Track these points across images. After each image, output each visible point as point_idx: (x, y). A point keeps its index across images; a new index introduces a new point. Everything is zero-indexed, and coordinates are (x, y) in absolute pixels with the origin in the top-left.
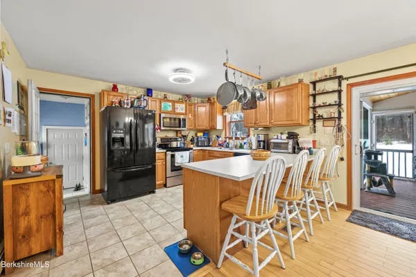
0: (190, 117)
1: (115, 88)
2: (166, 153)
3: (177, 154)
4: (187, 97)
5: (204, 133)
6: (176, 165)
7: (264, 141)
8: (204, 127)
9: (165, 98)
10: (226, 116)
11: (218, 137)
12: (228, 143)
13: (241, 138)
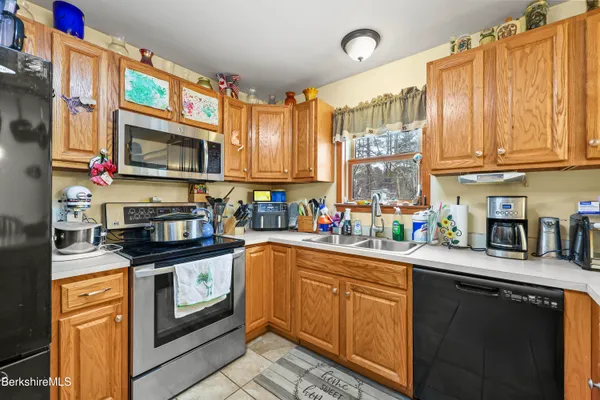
0: (236, 141)
2: (129, 271)
3: (185, 273)
4: (226, 83)
5: (273, 194)
6: (179, 314)
7: (524, 223)
8: (278, 175)
9: (147, 61)
10: (339, 144)
11: (317, 204)
12: (349, 222)
13: (398, 209)
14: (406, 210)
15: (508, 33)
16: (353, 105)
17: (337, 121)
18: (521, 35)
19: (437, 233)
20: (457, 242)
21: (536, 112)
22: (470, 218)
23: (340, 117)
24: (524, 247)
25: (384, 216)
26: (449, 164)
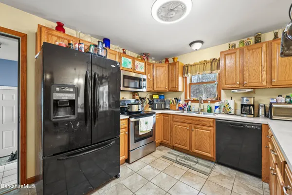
0: (149, 78)
1: (60, 27)
2: (129, 119)
3: (142, 120)
5: (160, 96)
6: (140, 134)
7: (253, 106)
8: (163, 89)
9: (124, 53)
10: (186, 77)
11: (177, 100)
12: (190, 106)
13: (209, 102)
14: (212, 102)
15: (248, 44)
16: (192, 63)
17: (185, 69)
18: (252, 45)
19: (223, 110)
20: (230, 112)
21: (256, 70)
22: (235, 104)
23: (186, 68)
24: (253, 113)
25: (204, 104)
26: (228, 86)
